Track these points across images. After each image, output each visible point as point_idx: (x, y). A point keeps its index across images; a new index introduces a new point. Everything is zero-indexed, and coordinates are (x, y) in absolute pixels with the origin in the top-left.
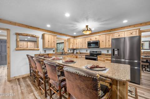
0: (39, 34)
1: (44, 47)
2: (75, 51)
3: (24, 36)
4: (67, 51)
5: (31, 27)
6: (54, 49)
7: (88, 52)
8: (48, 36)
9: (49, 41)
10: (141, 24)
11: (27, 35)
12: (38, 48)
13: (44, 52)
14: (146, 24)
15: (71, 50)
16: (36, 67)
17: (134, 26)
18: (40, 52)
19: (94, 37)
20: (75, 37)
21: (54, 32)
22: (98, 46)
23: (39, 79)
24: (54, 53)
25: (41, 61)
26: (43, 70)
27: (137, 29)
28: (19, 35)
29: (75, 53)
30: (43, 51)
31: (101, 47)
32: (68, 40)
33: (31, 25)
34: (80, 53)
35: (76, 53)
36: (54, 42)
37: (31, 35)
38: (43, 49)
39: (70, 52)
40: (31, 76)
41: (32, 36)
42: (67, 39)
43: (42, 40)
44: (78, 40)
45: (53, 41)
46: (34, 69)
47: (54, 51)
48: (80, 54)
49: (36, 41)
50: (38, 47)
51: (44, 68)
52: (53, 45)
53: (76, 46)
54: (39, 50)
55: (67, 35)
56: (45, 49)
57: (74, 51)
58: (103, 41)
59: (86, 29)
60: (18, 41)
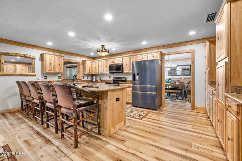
0: (35, 53)
1: (43, 72)
2: (94, 77)
3: (12, 56)
4: (82, 78)
5: (23, 43)
6: (60, 75)
7: (112, 79)
8: (49, 57)
9: (51, 64)
10: (164, 46)
11: (16, 55)
12: (35, 73)
13: (44, 78)
14: (168, 46)
15: (88, 77)
16: (30, 94)
17: (158, 48)
18: (38, 78)
19: (117, 59)
20: (94, 58)
21: (59, 51)
22: (121, 71)
23: (35, 107)
24: (60, 80)
25: (36, 85)
26: (39, 95)
27: (158, 52)
28: (4, 55)
29: (94, 80)
30: (42, 77)
31: (124, 72)
32: (84, 62)
33: (23, 42)
34: (102, 81)
35: (96, 81)
36: (59, 64)
37: (23, 55)
38: (42, 75)
39: (86, 78)
40: (23, 110)
41: (25, 56)
42: (81, 61)
43: (40, 62)
44: (97, 63)
45: (57, 64)
46: (28, 98)
47: (59, 77)
48: (100, 82)
49: (30, 64)
50: (33, 71)
51: (39, 93)
52: (57, 69)
53: (95, 71)
54: (35, 75)
55: (81, 55)
56: (45, 74)
57: (92, 78)
58: (126, 65)
59: (101, 50)
60: (3, 63)
